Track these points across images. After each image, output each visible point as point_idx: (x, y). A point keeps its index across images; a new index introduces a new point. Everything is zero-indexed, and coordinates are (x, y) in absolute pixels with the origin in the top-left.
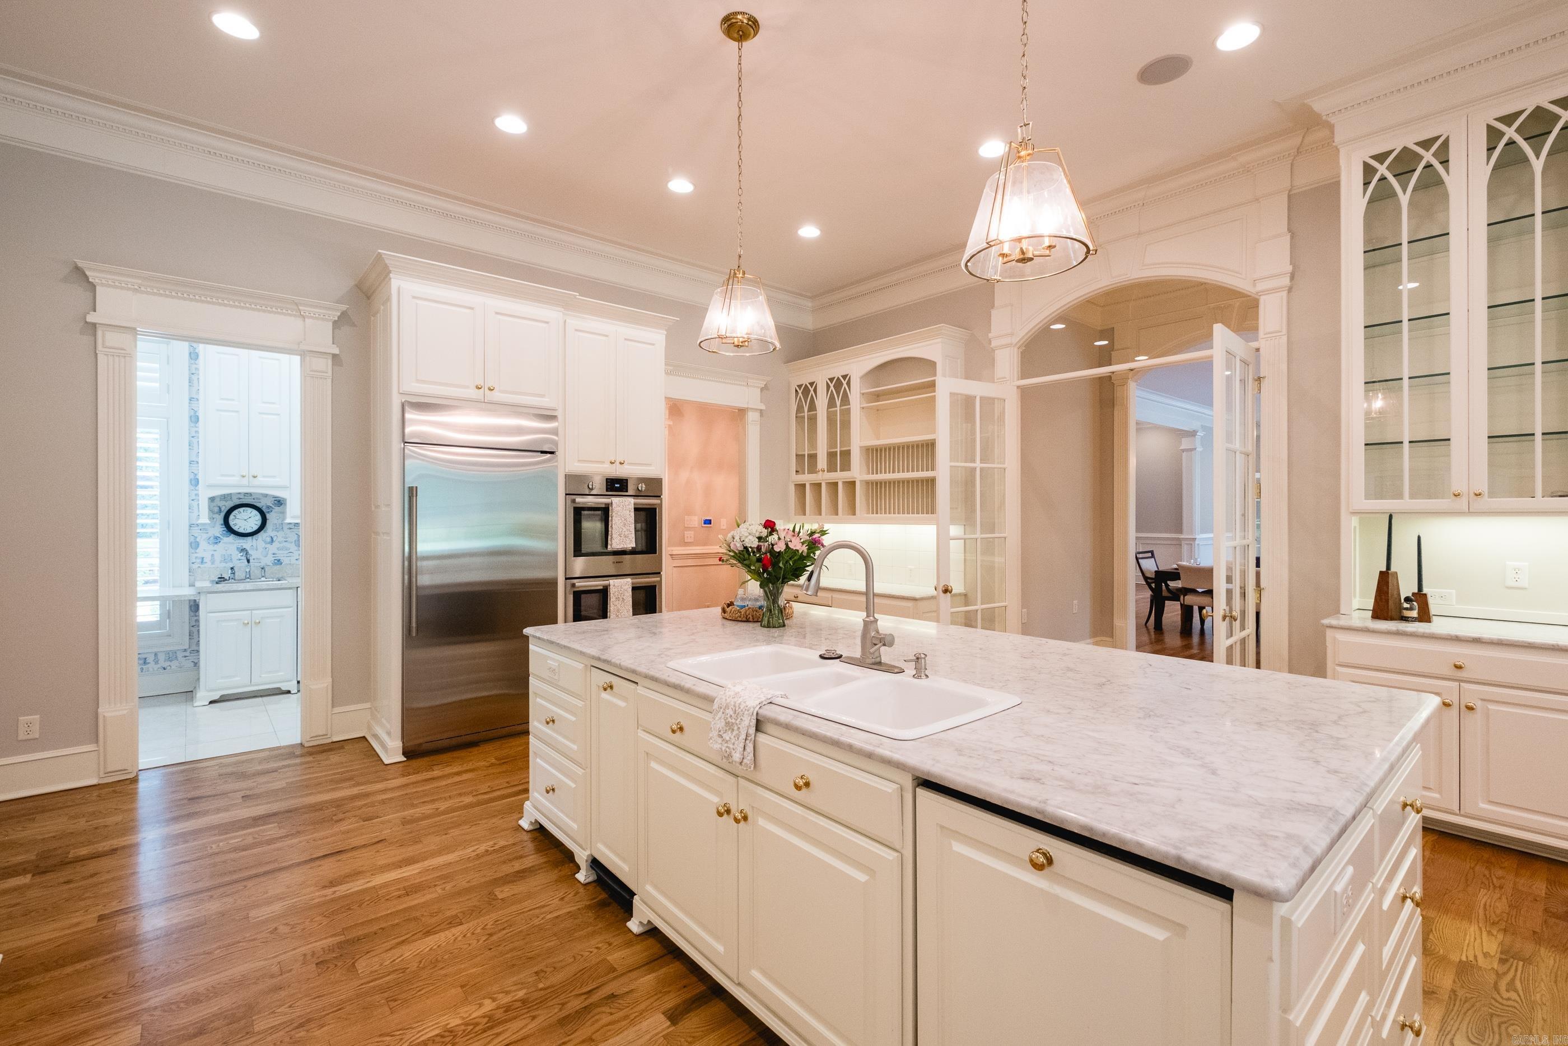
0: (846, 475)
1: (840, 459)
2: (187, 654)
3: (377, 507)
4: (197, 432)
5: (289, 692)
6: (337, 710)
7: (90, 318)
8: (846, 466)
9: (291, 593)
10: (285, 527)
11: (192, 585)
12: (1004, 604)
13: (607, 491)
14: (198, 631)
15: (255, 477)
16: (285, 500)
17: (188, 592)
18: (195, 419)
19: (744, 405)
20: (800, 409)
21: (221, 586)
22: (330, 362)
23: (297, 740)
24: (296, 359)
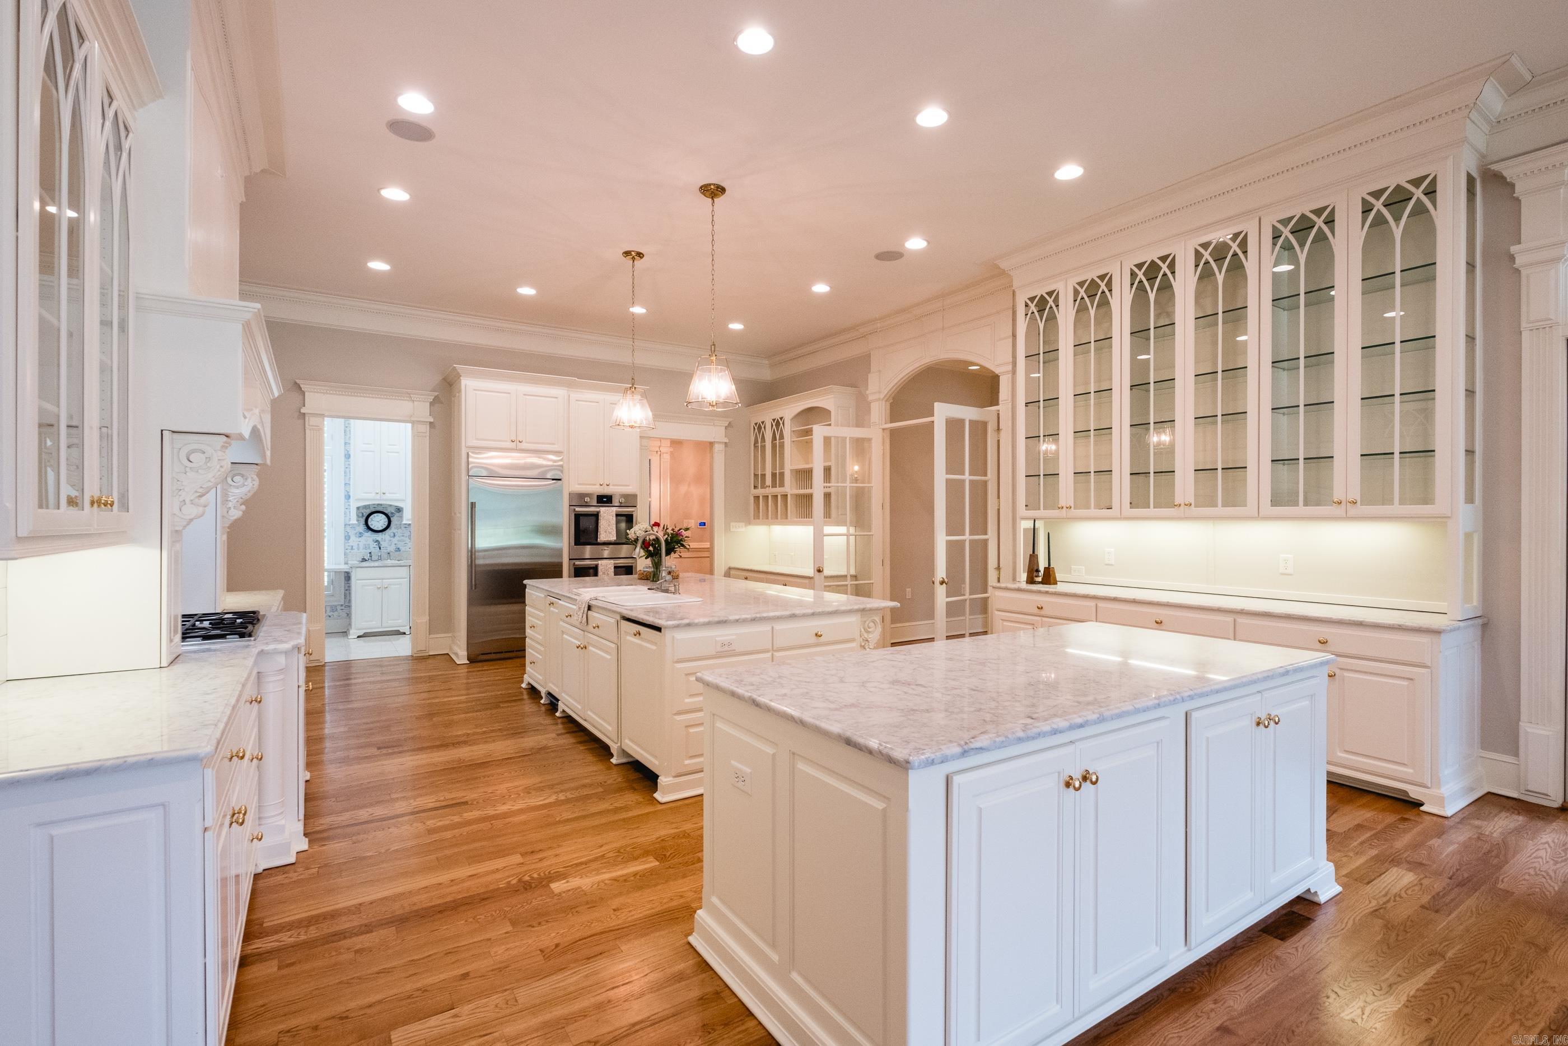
0: (778, 490)
1: (778, 479)
2: (343, 608)
3: (455, 514)
4: (349, 465)
5: (404, 633)
6: (432, 636)
7: (302, 411)
8: (782, 485)
9: (406, 569)
10: (403, 527)
11: (346, 563)
12: (871, 581)
13: (597, 503)
14: (350, 593)
15: (384, 494)
16: (402, 508)
17: (345, 568)
18: (348, 456)
19: (713, 440)
20: (756, 442)
21: (364, 564)
22: (428, 426)
23: (408, 653)
24: (409, 425)
